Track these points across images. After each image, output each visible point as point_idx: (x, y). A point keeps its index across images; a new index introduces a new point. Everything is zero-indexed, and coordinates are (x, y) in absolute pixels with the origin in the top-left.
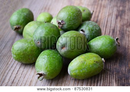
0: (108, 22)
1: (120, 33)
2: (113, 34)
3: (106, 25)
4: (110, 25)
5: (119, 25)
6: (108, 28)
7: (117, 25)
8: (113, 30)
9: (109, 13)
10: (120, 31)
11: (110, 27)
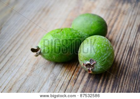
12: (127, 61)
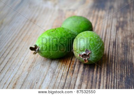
0: (107, 34)
1: (124, 45)
2: (114, 47)
3: (105, 37)
4: (109, 37)
5: (120, 37)
6: (107, 40)
7: (119, 37)
8: (114, 42)
9: (107, 24)
10: (122, 44)
11: (110, 39)
12: (114, 52)
